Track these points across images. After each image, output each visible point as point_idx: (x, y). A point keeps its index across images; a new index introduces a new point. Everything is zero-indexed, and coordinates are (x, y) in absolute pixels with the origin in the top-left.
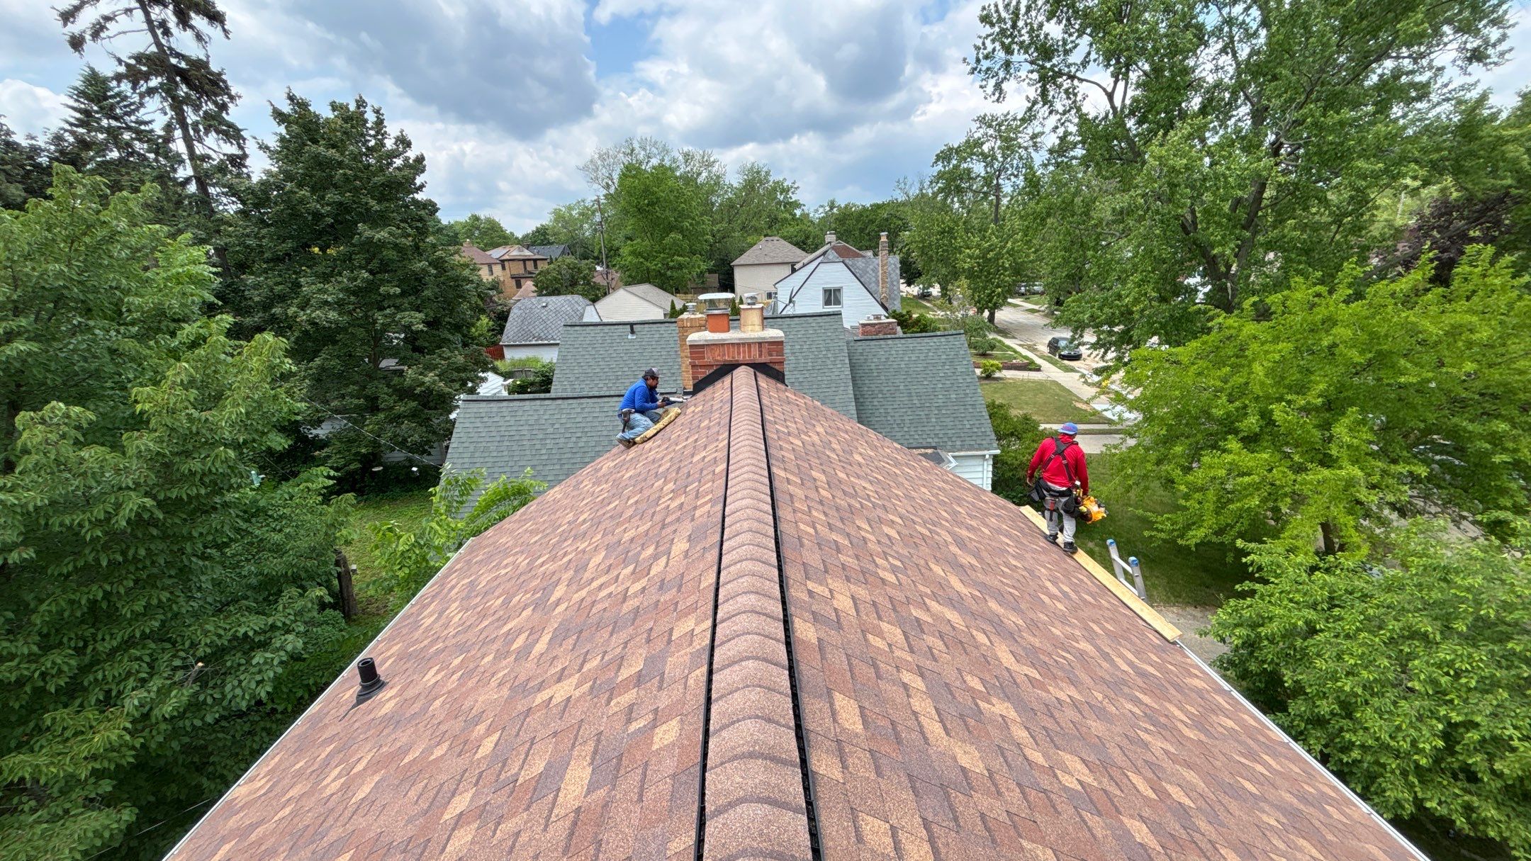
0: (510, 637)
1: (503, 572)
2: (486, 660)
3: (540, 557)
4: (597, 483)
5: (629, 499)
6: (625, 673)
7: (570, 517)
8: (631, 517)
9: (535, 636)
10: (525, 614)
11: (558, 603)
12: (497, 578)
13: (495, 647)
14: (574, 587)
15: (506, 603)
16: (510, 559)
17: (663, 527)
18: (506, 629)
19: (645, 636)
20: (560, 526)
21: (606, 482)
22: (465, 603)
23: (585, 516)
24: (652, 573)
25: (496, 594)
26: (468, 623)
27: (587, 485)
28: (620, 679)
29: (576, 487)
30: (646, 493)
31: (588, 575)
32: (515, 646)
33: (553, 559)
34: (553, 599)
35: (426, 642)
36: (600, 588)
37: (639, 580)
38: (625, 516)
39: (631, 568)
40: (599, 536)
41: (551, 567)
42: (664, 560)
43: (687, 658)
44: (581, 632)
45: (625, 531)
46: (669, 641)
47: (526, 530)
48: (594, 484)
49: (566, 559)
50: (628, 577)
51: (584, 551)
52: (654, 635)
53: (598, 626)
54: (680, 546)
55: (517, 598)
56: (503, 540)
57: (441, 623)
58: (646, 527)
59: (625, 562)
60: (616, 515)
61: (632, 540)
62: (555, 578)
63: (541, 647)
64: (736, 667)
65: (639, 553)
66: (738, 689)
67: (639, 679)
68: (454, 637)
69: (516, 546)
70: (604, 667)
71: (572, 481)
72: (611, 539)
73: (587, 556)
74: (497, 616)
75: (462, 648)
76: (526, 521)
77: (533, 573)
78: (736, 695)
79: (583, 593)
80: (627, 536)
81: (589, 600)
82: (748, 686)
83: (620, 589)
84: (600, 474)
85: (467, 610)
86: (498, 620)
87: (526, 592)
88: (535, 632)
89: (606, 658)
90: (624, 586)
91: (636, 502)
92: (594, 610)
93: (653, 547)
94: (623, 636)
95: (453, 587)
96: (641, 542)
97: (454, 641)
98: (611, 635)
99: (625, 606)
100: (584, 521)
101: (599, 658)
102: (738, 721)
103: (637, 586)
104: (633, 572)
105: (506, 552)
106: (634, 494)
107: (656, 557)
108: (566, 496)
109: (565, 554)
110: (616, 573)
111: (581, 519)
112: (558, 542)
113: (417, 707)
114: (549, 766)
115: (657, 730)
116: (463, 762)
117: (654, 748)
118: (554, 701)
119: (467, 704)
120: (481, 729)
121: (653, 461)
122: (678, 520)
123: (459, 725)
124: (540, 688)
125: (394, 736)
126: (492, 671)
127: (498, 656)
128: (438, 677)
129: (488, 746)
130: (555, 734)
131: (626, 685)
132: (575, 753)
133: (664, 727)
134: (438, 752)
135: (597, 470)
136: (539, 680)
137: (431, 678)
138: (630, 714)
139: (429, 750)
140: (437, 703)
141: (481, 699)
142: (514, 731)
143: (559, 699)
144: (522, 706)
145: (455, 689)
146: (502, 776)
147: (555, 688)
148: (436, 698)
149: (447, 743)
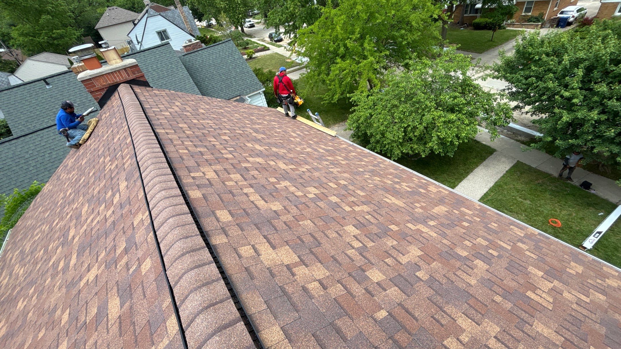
0: (55, 265)
1: (37, 238)
2: (47, 282)
3: (54, 221)
4: (69, 173)
5: (89, 173)
6: (119, 251)
7: (62, 195)
8: (94, 182)
9: (69, 258)
10: (58, 251)
11: (73, 238)
12: (35, 242)
13: (49, 273)
14: (79, 227)
15: (46, 251)
16: (38, 230)
17: (112, 179)
18: (51, 263)
19: (122, 231)
20: (58, 202)
21: (74, 170)
22: (22, 263)
23: (70, 191)
24: (115, 202)
25: (38, 250)
26: (29, 271)
27: (64, 176)
28: (117, 255)
29: (58, 179)
30: (97, 167)
31: (83, 218)
32: (60, 268)
33: (62, 219)
34: (70, 238)
35: (9, 292)
36: (92, 221)
37: (109, 209)
38: (90, 183)
39: (104, 205)
40: (81, 198)
41: (62, 224)
42: (118, 195)
43: (144, 231)
44: (91, 245)
45: (94, 190)
46: (134, 228)
47: (40, 213)
48: (67, 174)
49: (68, 217)
50: (104, 210)
51: (76, 208)
52: (125, 229)
53: (98, 238)
54: (123, 185)
55: (51, 246)
56: (29, 222)
57: (13, 277)
58: (103, 184)
59: (100, 204)
60: (86, 184)
61: (99, 192)
62: (66, 228)
63: (73, 261)
64: (165, 224)
65: (105, 196)
66: (169, 233)
67: (126, 251)
68: (24, 281)
69: (38, 222)
70: (107, 255)
71: (54, 177)
72: (88, 197)
73: (79, 210)
74: (43, 259)
75: (31, 284)
76: (38, 208)
77: (54, 231)
78: (169, 235)
79: (85, 227)
80: (96, 192)
81: (89, 229)
82: (172, 229)
83: (102, 217)
84: (68, 168)
85: (25, 265)
86: (45, 261)
87: (54, 241)
88: (67, 257)
89: (107, 250)
90: (104, 215)
91: (94, 173)
92: (93, 232)
93: (111, 191)
94: (112, 236)
95: (11, 259)
96: (103, 191)
97: (25, 283)
98: (106, 239)
99: (107, 223)
100: (70, 194)
101: (104, 251)
102: (173, 245)
103: (110, 212)
104: (105, 207)
105: (34, 228)
106: (91, 170)
107: (113, 195)
108: (54, 186)
109: (67, 214)
110: (97, 211)
111: (68, 194)
112: (61, 210)
113: (19, 323)
114: (99, 308)
115: (142, 266)
116: (56, 331)
117: (143, 274)
118: (90, 281)
119: (46, 307)
120: (59, 312)
121: (95, 150)
122: (118, 173)
123: (46, 318)
124: (81, 279)
125: (13, 342)
126: (53, 285)
127: (53, 276)
128: (25, 303)
129: (65, 317)
130: (96, 294)
131: (121, 256)
132: (109, 296)
133: (144, 263)
134: (41, 335)
135: (66, 167)
136: (79, 276)
137: (21, 305)
138: (127, 267)
139: (36, 336)
140: (30, 314)
141: (52, 300)
142: (76, 304)
143: (92, 279)
144: (74, 292)
145: (36, 303)
146: (78, 325)
147: (88, 275)
148: (28, 313)
149: (44, 328)
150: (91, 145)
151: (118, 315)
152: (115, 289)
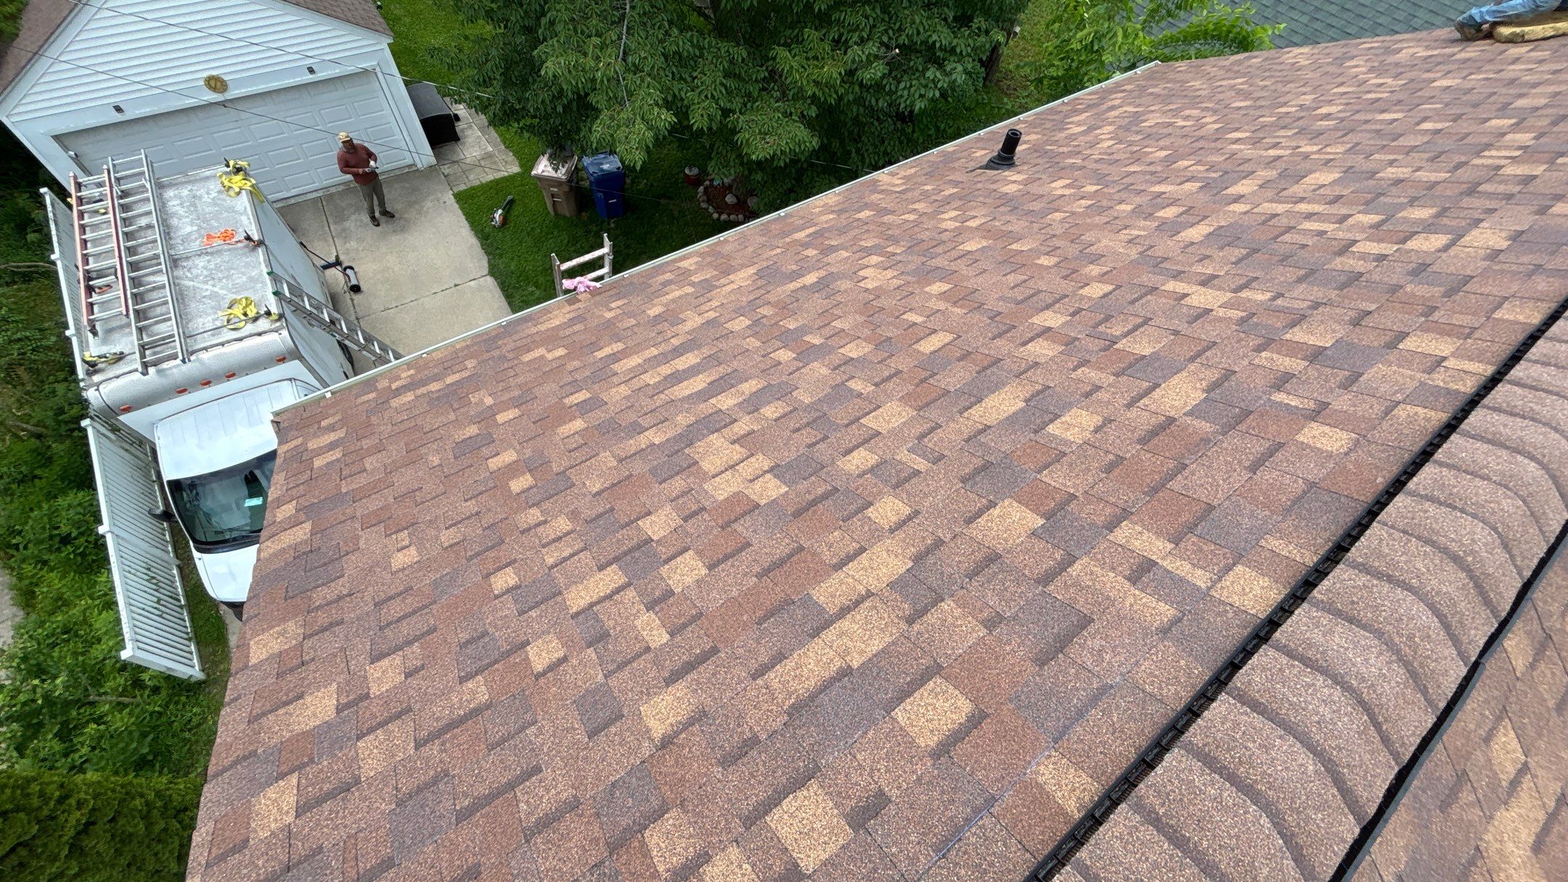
0: (1160, 201)
1: (1181, 123)
2: (1123, 207)
3: (1237, 130)
4: (1379, 70)
5: (1425, 119)
6: (1297, 335)
8: (1413, 149)
9: (1191, 219)
10: (1188, 186)
11: (1238, 199)
12: (1170, 124)
13: (1138, 200)
14: (1270, 194)
15: (1169, 161)
16: (1195, 112)
17: (1472, 191)
18: (1158, 189)
19: (1353, 314)
21: (1396, 77)
22: (1120, 132)
23: (1333, 109)
24: (1410, 245)
25: (1162, 143)
26: (1115, 157)
28: (1288, 336)
29: (1340, 61)
30: (1464, 127)
31: (1297, 190)
32: (1160, 214)
33: (1255, 142)
34: (1231, 191)
35: (1065, 149)
36: (1309, 216)
37: (1380, 241)
38: (1402, 142)
39: (1375, 218)
40: (1340, 149)
41: (1247, 151)
42: (1440, 240)
43: (1410, 385)
44: (1256, 251)
45: (1391, 163)
46: (1392, 345)
47: (1232, 87)
48: (1371, 70)
49: (1272, 152)
50: (1363, 228)
51: (1306, 156)
52: (1368, 321)
53: (1284, 259)
54: (1488, 237)
55: (1186, 163)
57: (1088, 138)
58: (1433, 177)
59: (1368, 206)
60: (1388, 137)
61: (1398, 182)
62: (1247, 167)
63: (1196, 233)
65: (1402, 207)
67: (1316, 355)
68: (1097, 161)
70: (1270, 309)
72: (1358, 161)
73: (1307, 165)
74: (1152, 168)
75: (1100, 178)
76: (1238, 74)
77: (1219, 145)
79: (1280, 208)
80: (1391, 172)
81: (1284, 221)
83: (1340, 235)
84: (1391, 59)
85: (1120, 142)
86: (1153, 173)
87: (1199, 163)
88: (1193, 215)
89: (1279, 302)
90: (1350, 236)
91: (1438, 132)
92: (1287, 237)
93: (1432, 211)
94: (1317, 293)
95: (1113, 108)
96: (1414, 193)
97: (1095, 166)
98: (1300, 280)
100: (1327, 116)
101: (1268, 295)
103: (1374, 248)
104: (1377, 226)
105: (1194, 101)
106: (1439, 116)
107: (1429, 227)
109: (1275, 146)
110: (1344, 211)
111: (1324, 110)
113: (1036, 206)
114: (1155, 356)
115: (1314, 425)
116: (1066, 286)
117: (1300, 438)
118: (1187, 301)
119: (1088, 237)
120: (1094, 270)
121: (1512, 82)
122: (1509, 197)
123: (1072, 250)
124: (1177, 275)
125: (1008, 218)
126: (1127, 222)
127: (1138, 212)
128: (1067, 192)
129: (1096, 290)
130: (1176, 333)
131: (1294, 349)
132: (1192, 367)
133: (1327, 429)
134: (1045, 261)
135: (1388, 51)
136: (1179, 268)
137: (1059, 187)
138: (1283, 381)
139: (1037, 253)
140: (1058, 216)
141: (1105, 242)
142: (1130, 297)
143: (1196, 304)
144: (1148, 279)
145: (1080, 214)
146: (1101, 328)
147: (1195, 288)
148: (1057, 211)
149: (1056, 259)
150: (1516, 60)
151: (1172, 414)
152: (1213, 375)
